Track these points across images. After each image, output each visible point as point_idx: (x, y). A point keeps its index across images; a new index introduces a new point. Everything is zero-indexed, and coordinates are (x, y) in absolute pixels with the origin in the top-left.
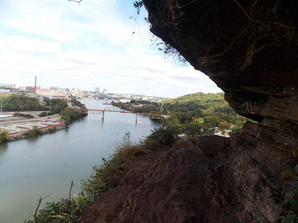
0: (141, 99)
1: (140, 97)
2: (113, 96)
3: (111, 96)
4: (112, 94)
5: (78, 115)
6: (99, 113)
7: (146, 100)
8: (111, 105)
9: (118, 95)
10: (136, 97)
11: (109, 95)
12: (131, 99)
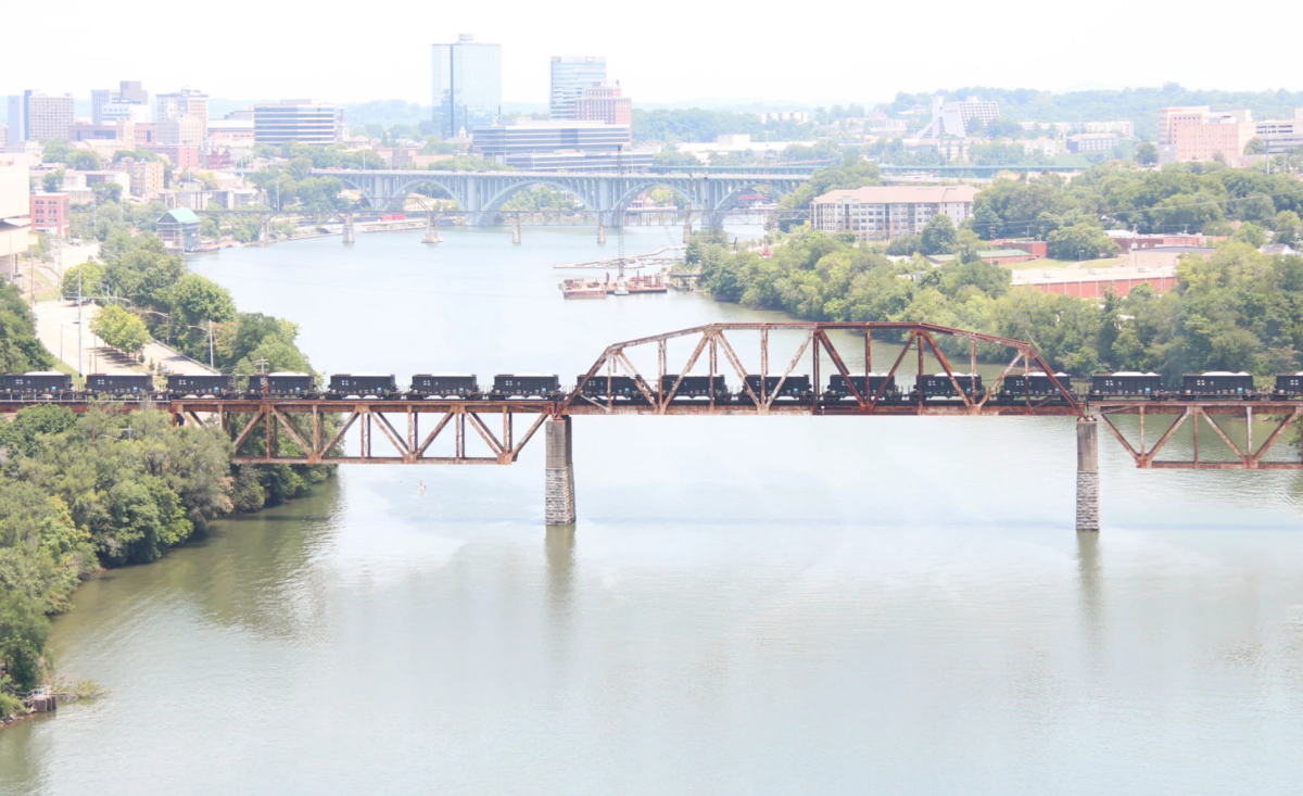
0: (1147, 156)
1: (1125, 126)
2: (699, 150)
3: (684, 148)
4: (700, 125)
5: (192, 499)
6: (500, 435)
7: (1236, 162)
8: (686, 288)
9: (786, 129)
10: (1062, 126)
11: (640, 138)
12: (983, 173)
